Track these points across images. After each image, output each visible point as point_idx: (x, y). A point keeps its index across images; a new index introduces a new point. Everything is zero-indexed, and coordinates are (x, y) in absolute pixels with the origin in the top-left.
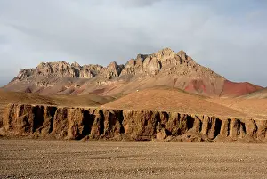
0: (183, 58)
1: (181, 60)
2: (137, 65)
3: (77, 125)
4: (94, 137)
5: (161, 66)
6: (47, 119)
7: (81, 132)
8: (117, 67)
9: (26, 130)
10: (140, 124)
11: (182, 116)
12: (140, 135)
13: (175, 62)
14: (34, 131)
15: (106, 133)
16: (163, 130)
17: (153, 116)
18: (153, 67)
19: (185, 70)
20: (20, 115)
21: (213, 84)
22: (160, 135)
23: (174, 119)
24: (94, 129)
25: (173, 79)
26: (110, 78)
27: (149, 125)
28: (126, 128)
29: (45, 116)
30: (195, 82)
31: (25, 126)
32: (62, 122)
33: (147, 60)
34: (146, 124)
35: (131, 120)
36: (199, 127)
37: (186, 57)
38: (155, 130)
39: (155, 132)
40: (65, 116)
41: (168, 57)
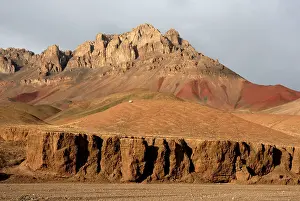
0: (174, 43)
1: (171, 45)
2: (95, 53)
3: (137, 161)
4: (158, 179)
5: (137, 55)
6: (93, 154)
7: (142, 172)
8: (60, 54)
9: (67, 169)
10: (215, 160)
11: (267, 148)
12: (215, 175)
13: (162, 49)
14: (77, 171)
15: (173, 172)
16: (244, 168)
17: (232, 148)
18: (123, 57)
19: (178, 62)
20: (59, 148)
21: (224, 87)
22: (242, 174)
23: (257, 151)
24: (158, 166)
25: (158, 77)
26: (48, 74)
27: (227, 161)
28: (198, 165)
29: (90, 148)
30: (195, 83)
31: (66, 163)
32: (113, 158)
33: (112, 44)
34: (223, 159)
35: (203, 154)
36: (288, 163)
37: (180, 40)
38: (234, 167)
39: (234, 170)
40: (117, 148)
41: (150, 41)
